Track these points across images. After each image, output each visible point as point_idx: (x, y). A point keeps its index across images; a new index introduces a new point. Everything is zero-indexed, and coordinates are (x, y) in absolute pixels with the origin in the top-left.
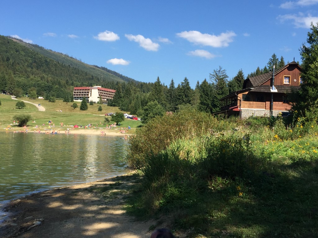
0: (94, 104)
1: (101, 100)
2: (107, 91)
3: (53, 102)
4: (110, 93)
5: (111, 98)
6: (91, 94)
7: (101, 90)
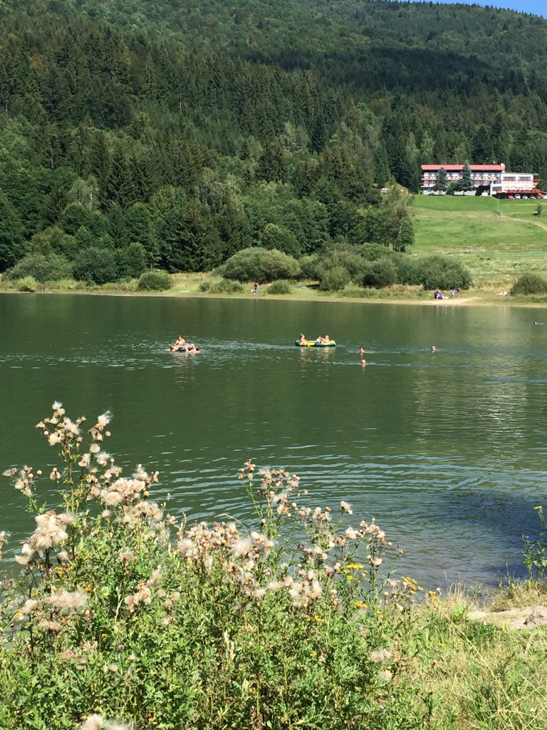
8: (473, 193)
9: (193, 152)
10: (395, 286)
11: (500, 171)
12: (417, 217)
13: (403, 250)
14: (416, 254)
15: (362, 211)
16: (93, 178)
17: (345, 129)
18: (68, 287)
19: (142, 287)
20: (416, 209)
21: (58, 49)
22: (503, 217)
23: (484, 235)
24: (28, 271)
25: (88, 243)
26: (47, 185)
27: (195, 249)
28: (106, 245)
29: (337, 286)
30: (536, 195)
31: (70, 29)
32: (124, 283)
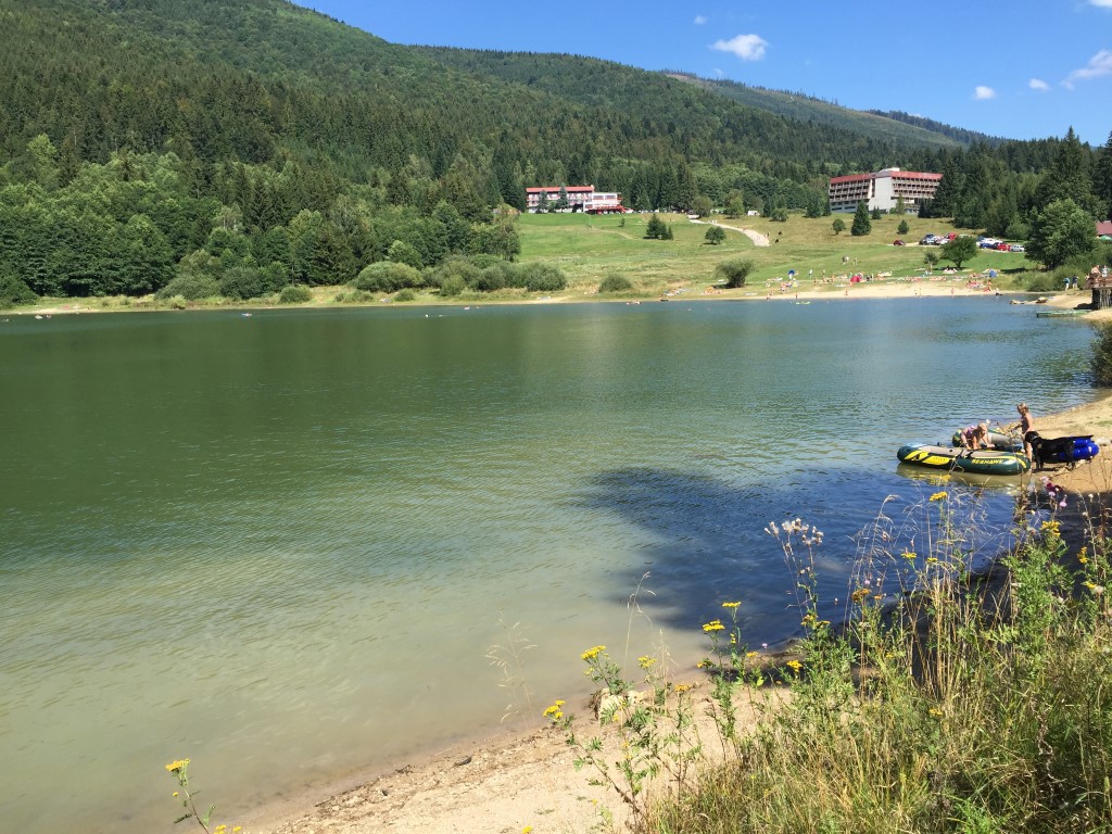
0: (882, 216)
1: (900, 205)
2: (917, 180)
3: (783, 220)
4: (925, 184)
5: (926, 197)
6: (873, 190)
7: (899, 178)
8: (571, 210)
9: (328, 181)
10: (504, 290)
11: (590, 192)
12: (523, 231)
13: (512, 260)
14: (522, 263)
15: (475, 227)
16: (236, 205)
17: (462, 159)
18: (216, 303)
19: (284, 300)
20: (521, 226)
21: (204, 94)
22: (594, 229)
23: (580, 244)
24: (178, 290)
25: (233, 263)
26: (193, 213)
27: (331, 265)
28: (250, 264)
29: (454, 292)
30: (620, 210)
31: (214, 76)
32: (267, 297)
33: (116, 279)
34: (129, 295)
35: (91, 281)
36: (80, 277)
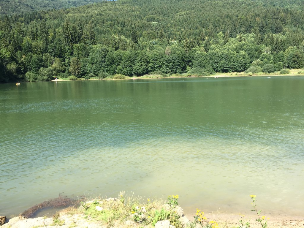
16: (270, 46)
18: (261, 74)
19: (281, 73)
21: (264, 15)
24: (250, 71)
25: (267, 63)
26: (257, 49)
27: (298, 63)
28: (272, 63)
31: (267, 10)
32: (276, 72)
33: (235, 68)
34: (237, 72)
35: (228, 68)
36: (226, 68)
